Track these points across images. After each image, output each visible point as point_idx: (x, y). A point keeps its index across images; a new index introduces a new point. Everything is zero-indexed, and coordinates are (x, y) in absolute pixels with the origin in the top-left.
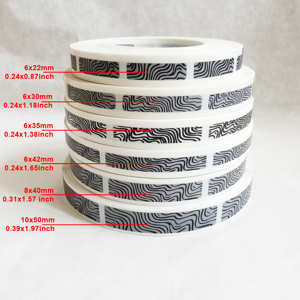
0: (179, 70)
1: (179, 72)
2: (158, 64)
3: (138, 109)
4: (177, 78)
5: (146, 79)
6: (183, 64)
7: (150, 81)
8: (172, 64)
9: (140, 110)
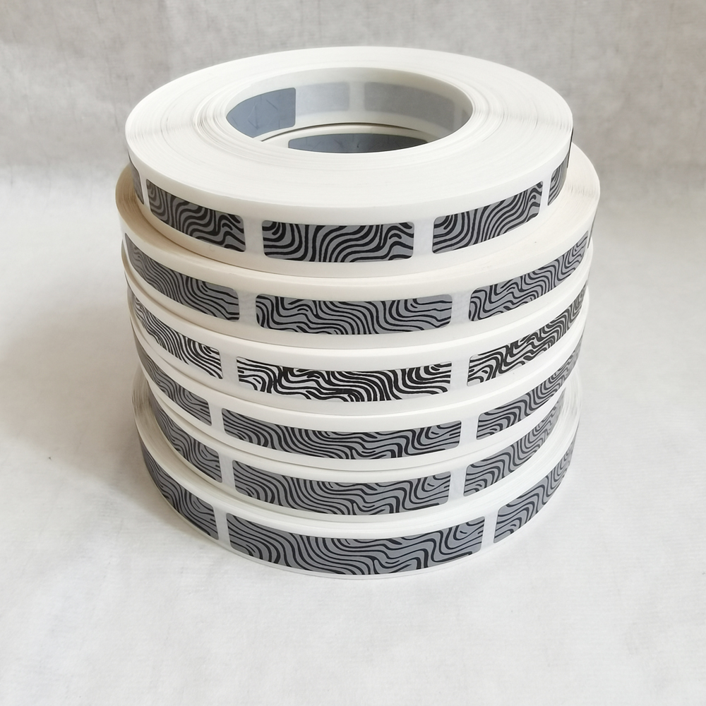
0: (395, 239)
1: (395, 244)
2: (341, 228)
3: (294, 326)
4: (390, 255)
5: (313, 259)
6: (406, 225)
7: (322, 264)
8: (378, 226)
9: (298, 329)
